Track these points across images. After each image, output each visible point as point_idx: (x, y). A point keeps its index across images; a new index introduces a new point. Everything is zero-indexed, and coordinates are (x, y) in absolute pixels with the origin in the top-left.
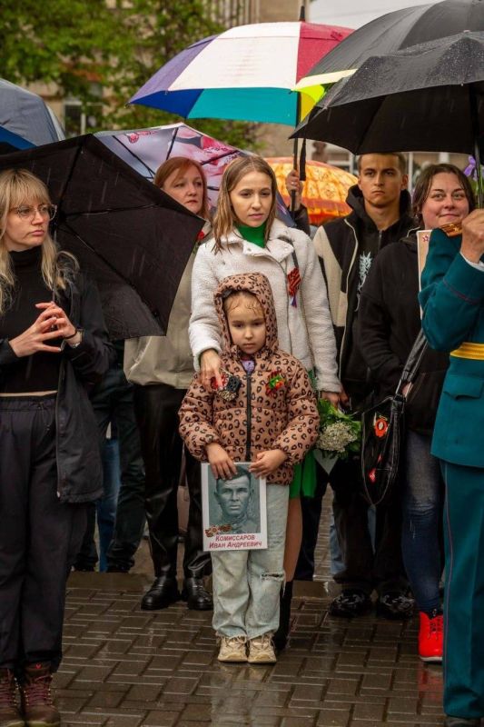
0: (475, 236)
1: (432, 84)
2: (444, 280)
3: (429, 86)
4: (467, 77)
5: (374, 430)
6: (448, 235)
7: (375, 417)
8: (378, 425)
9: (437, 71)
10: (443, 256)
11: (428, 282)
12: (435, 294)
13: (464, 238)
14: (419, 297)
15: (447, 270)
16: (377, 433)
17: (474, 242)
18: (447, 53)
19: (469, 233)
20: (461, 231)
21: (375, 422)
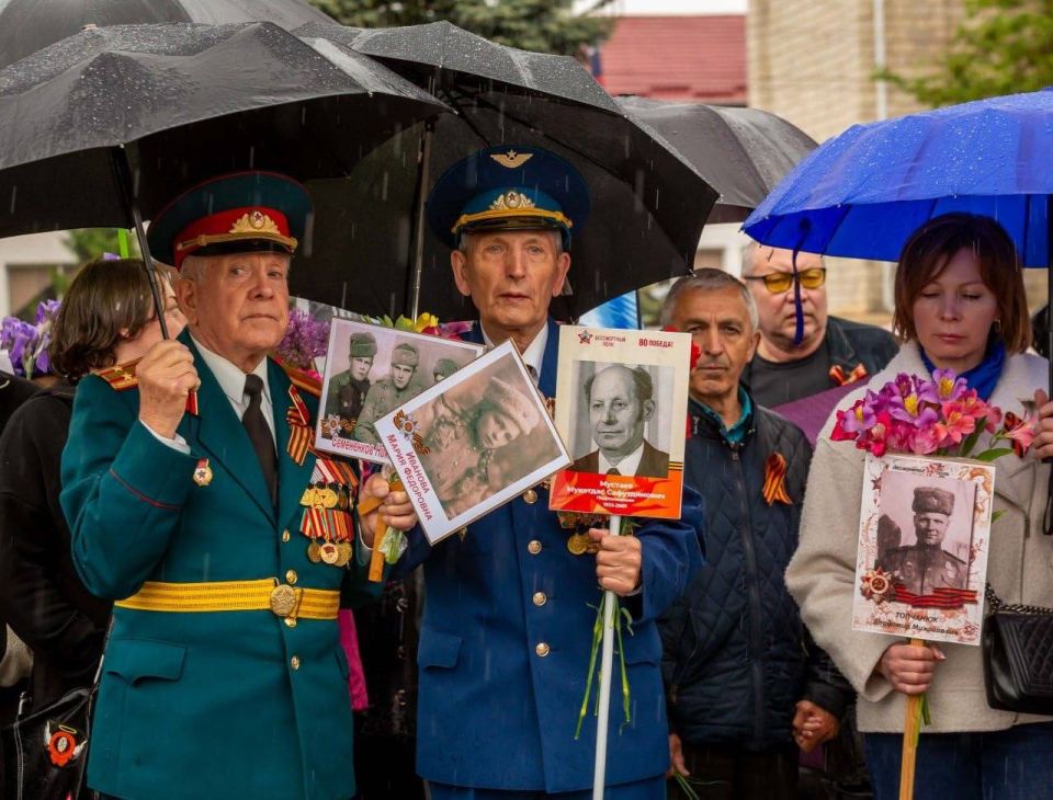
0: (164, 392)
1: (62, 149)
2: (113, 469)
3: (59, 152)
4: (128, 131)
5: (48, 753)
6: (114, 385)
7: (48, 729)
8: (56, 743)
9: (69, 123)
10: (109, 424)
11: (79, 473)
12: (96, 495)
13: (143, 394)
14: (62, 503)
15: (118, 450)
16: (53, 757)
17: (163, 402)
18: (79, 86)
19: (152, 387)
20: (135, 381)
21: (48, 738)
